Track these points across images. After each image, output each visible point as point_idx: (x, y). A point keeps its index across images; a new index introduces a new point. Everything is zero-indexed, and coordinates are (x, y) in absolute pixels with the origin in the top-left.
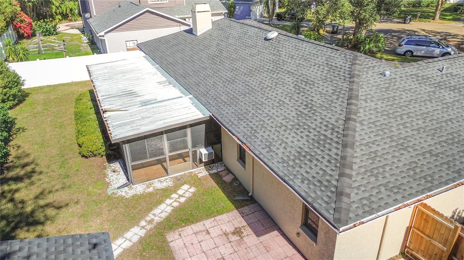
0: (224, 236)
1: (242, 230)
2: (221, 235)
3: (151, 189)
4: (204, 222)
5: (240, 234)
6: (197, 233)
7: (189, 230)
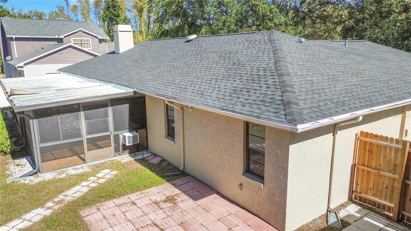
0: (154, 205)
1: (176, 198)
2: (151, 204)
3: (64, 176)
4: (129, 196)
5: (173, 201)
6: (120, 205)
7: (110, 204)
